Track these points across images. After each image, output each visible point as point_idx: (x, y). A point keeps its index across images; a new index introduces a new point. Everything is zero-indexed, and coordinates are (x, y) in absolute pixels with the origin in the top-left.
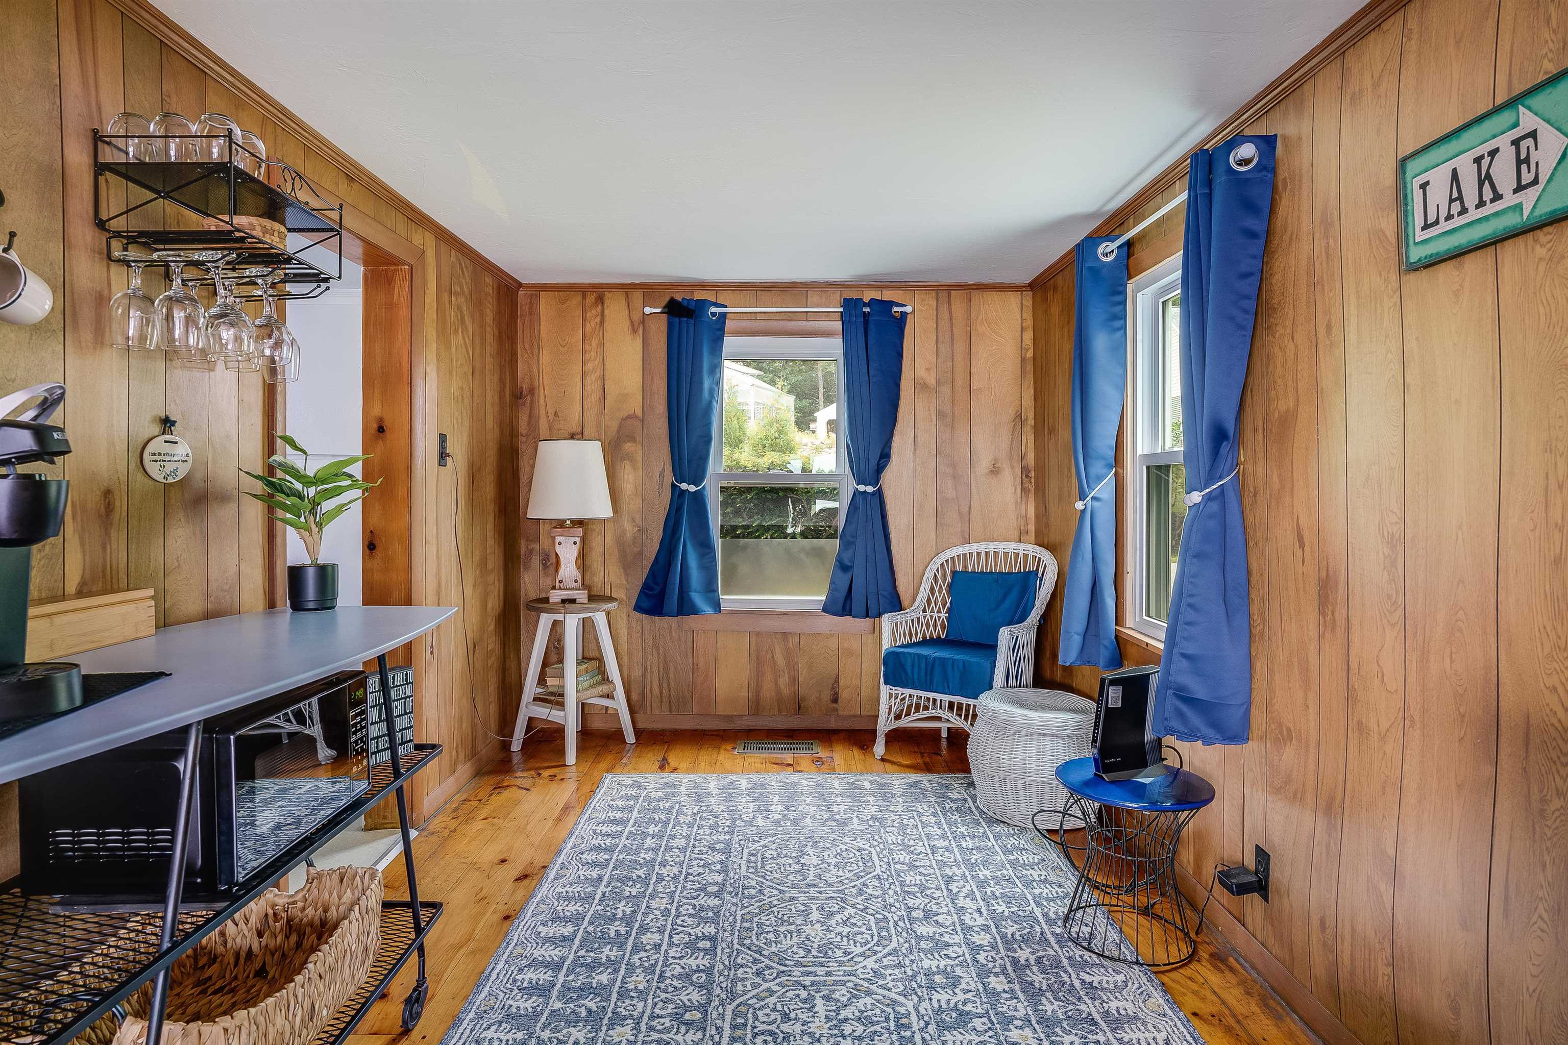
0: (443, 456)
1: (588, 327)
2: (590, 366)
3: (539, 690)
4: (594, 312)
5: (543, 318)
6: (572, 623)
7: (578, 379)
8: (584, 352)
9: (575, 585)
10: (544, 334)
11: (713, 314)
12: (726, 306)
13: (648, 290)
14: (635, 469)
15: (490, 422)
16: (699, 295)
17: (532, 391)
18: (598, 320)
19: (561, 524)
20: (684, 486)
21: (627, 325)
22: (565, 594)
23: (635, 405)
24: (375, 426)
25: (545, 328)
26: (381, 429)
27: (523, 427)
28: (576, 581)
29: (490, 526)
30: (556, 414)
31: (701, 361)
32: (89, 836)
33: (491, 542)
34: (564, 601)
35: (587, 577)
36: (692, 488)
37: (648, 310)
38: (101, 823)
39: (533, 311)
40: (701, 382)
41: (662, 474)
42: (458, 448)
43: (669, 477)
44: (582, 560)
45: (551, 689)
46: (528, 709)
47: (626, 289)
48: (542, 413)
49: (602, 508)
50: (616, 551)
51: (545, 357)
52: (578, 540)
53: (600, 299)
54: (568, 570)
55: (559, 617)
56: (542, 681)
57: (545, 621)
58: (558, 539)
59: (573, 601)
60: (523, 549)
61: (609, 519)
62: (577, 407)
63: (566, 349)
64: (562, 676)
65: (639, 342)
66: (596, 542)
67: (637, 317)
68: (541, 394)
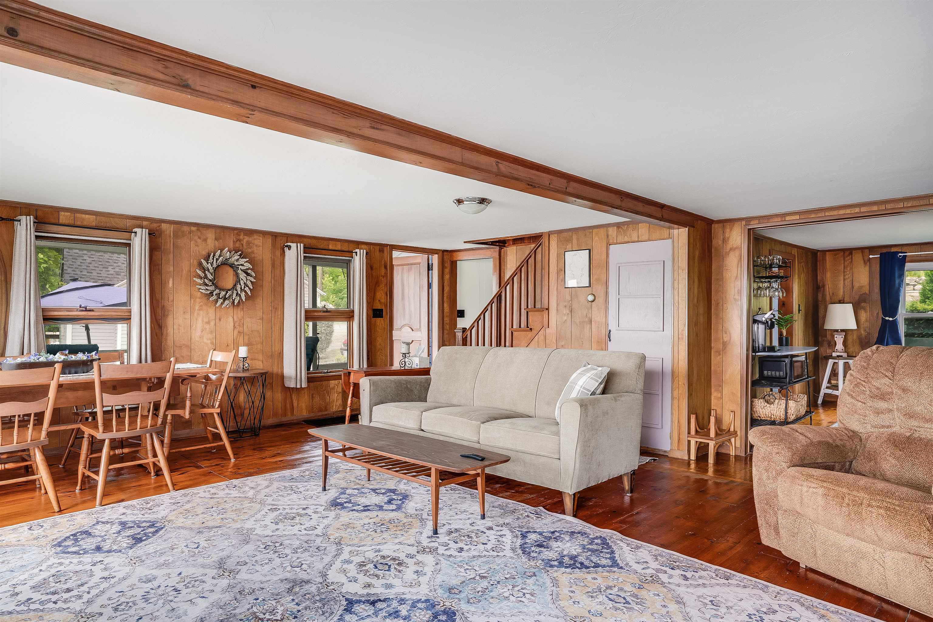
0: (799, 310)
1: (846, 263)
2: (847, 277)
3: (828, 385)
4: (848, 258)
5: (827, 261)
6: (841, 363)
7: (842, 282)
8: (844, 272)
9: (842, 351)
10: (828, 267)
11: (900, 256)
12: (906, 253)
13: (872, 249)
14: (866, 312)
15: (810, 299)
16: (893, 250)
17: (824, 286)
18: (850, 260)
19: (837, 331)
20: (887, 318)
21: (862, 262)
22: (838, 354)
23: (866, 290)
24: (782, 303)
25: (828, 264)
26: (784, 304)
27: (820, 298)
28: (842, 350)
29: (810, 331)
30: (833, 294)
31: (894, 273)
32: (770, 372)
33: (811, 336)
34: (838, 356)
35: (846, 349)
36: (891, 319)
37: (871, 256)
38: (772, 370)
39: (824, 260)
40: (895, 281)
41: (878, 314)
42: (802, 308)
43: (881, 315)
44: (845, 343)
45: (833, 384)
46: (824, 390)
47: (862, 249)
48: (827, 293)
49: (853, 325)
50: (858, 341)
51: (828, 275)
52: (843, 336)
53: (851, 254)
54: (840, 346)
55: (836, 361)
56: (829, 382)
57: (831, 362)
58: (835, 336)
59: (842, 356)
60: (820, 340)
61: (855, 330)
62: (842, 291)
63: (836, 272)
64: (837, 380)
65: (867, 268)
66: (850, 338)
67: (866, 258)
68: (827, 287)
